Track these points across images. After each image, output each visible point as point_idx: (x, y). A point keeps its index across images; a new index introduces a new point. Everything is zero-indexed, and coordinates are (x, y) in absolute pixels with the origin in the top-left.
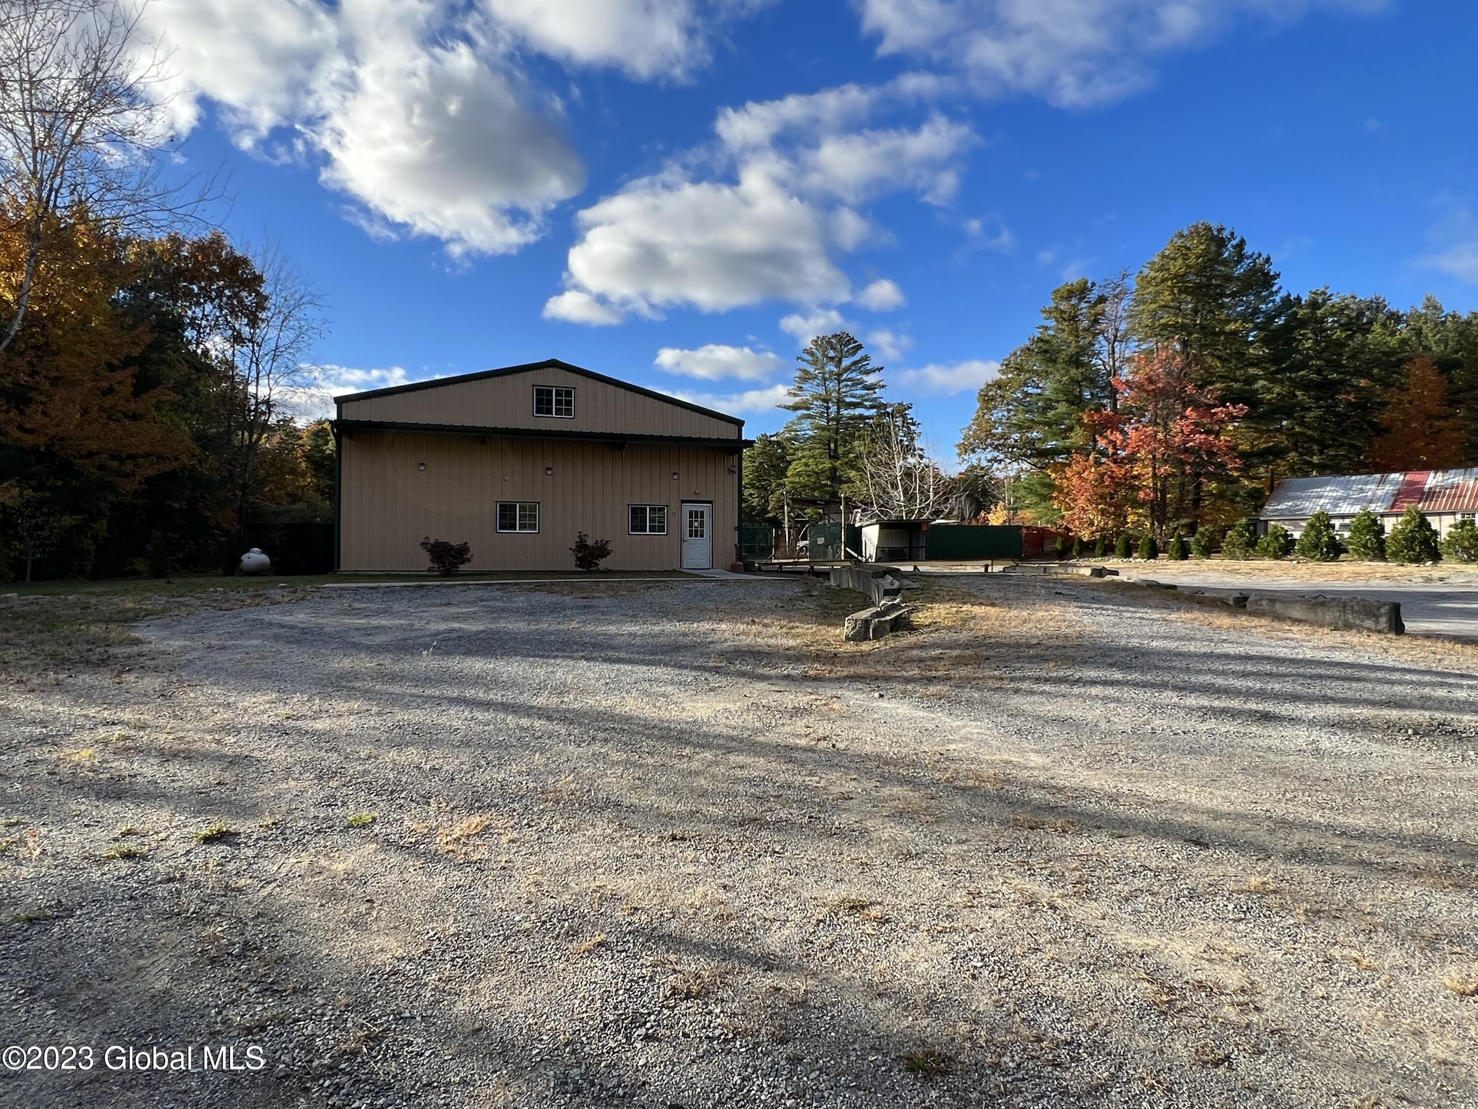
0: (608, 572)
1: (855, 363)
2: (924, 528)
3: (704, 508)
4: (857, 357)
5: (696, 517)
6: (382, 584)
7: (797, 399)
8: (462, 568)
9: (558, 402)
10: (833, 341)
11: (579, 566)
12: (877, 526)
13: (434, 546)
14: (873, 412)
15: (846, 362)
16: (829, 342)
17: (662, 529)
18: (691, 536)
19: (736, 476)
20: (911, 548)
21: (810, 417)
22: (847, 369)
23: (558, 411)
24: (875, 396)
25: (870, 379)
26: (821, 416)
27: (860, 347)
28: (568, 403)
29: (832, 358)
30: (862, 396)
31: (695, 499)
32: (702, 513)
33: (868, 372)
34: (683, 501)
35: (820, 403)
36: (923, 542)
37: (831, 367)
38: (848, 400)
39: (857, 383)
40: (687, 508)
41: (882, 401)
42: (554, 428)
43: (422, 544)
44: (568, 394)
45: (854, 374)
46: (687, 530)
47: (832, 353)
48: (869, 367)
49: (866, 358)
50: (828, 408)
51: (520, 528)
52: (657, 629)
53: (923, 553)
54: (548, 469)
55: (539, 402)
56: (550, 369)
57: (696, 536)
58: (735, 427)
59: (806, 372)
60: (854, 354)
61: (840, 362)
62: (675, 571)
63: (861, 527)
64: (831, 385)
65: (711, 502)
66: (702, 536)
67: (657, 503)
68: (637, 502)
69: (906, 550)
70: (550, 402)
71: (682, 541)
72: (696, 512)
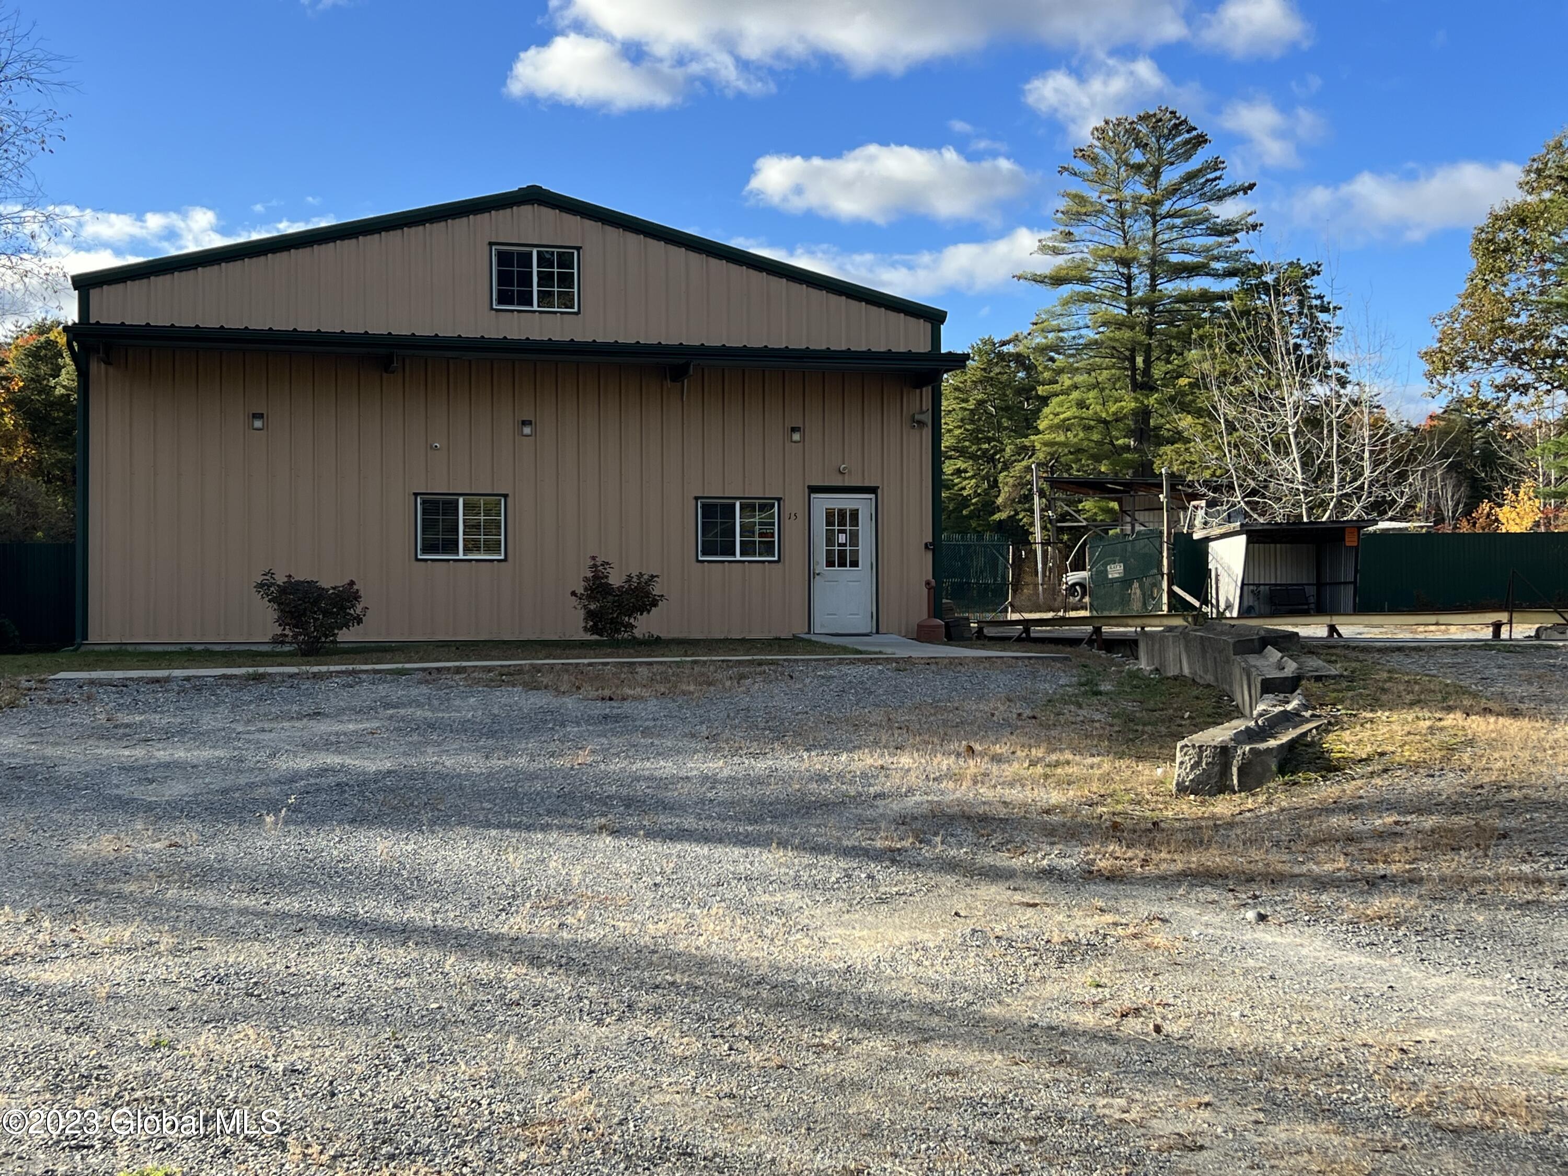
0: (654, 644)
1: (1190, 177)
2: (1351, 541)
3: (861, 503)
4: (1195, 163)
5: (842, 523)
6: (177, 673)
7: (1061, 260)
8: (345, 636)
9: (545, 279)
10: (1143, 129)
11: (594, 630)
12: (1243, 539)
13: (283, 590)
14: (1231, 284)
15: (1170, 176)
16: (1132, 132)
17: (768, 548)
18: (830, 564)
19: (927, 433)
20: (1320, 585)
21: (1088, 298)
22: (1173, 191)
23: (545, 298)
24: (1235, 248)
25: (1227, 211)
26: (1115, 297)
27: (1201, 140)
28: (566, 280)
29: (1138, 168)
30: (1208, 250)
31: (838, 482)
32: (855, 514)
33: (1220, 197)
34: (814, 489)
35: (1111, 266)
36: (1347, 572)
37: (1138, 188)
38: (1175, 258)
39: (1194, 222)
40: (823, 503)
41: (1253, 259)
42: (536, 336)
43: (261, 586)
44: (565, 260)
45: (1188, 201)
46: (821, 550)
47: (1137, 157)
48: (1222, 185)
49: (1216, 165)
50: (1129, 279)
51: (467, 550)
52: (761, 766)
53: (1347, 595)
54: (524, 423)
55: (504, 278)
56: (526, 211)
57: (842, 564)
58: (924, 327)
59: (1080, 200)
60: (1187, 156)
61: (1156, 173)
62: (796, 639)
63: (1207, 540)
64: (1140, 227)
65: (873, 490)
66: (855, 564)
67: (755, 491)
68: (713, 492)
69: (1311, 591)
70: (526, 279)
71: (811, 575)
72: (842, 513)
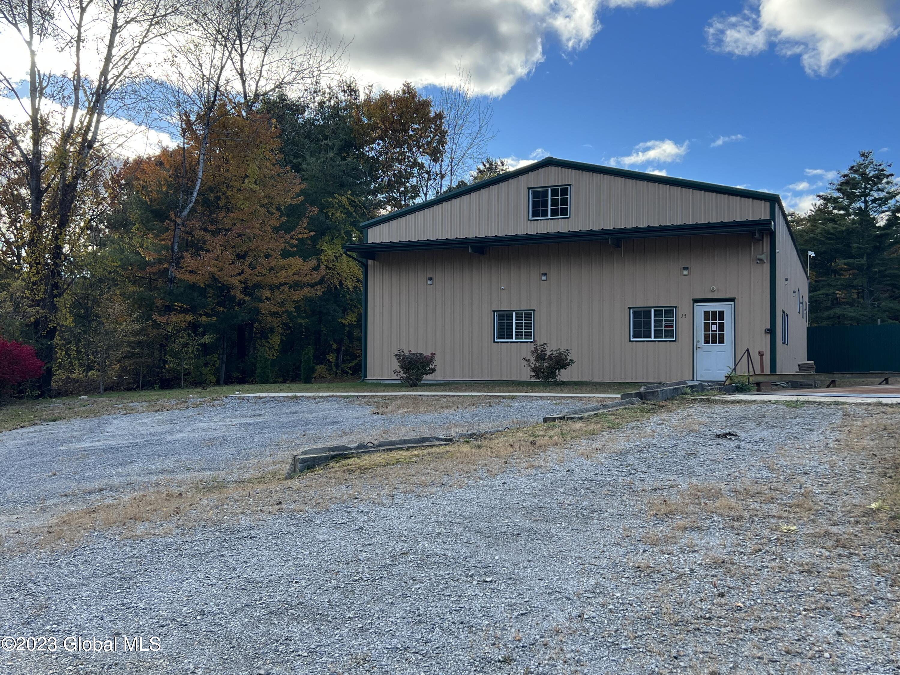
5: (714, 319)
8: (424, 378)
9: (554, 203)
13: (405, 357)
17: (669, 334)
18: (707, 342)
19: (767, 267)
23: (554, 212)
28: (565, 202)
31: (710, 296)
32: (722, 313)
34: (696, 301)
40: (701, 309)
44: (564, 192)
46: (701, 334)
51: (517, 336)
55: (536, 204)
56: (545, 170)
57: (714, 342)
65: (732, 300)
66: (722, 341)
67: (663, 303)
68: (640, 303)
70: (546, 203)
71: (694, 348)
72: (714, 313)
